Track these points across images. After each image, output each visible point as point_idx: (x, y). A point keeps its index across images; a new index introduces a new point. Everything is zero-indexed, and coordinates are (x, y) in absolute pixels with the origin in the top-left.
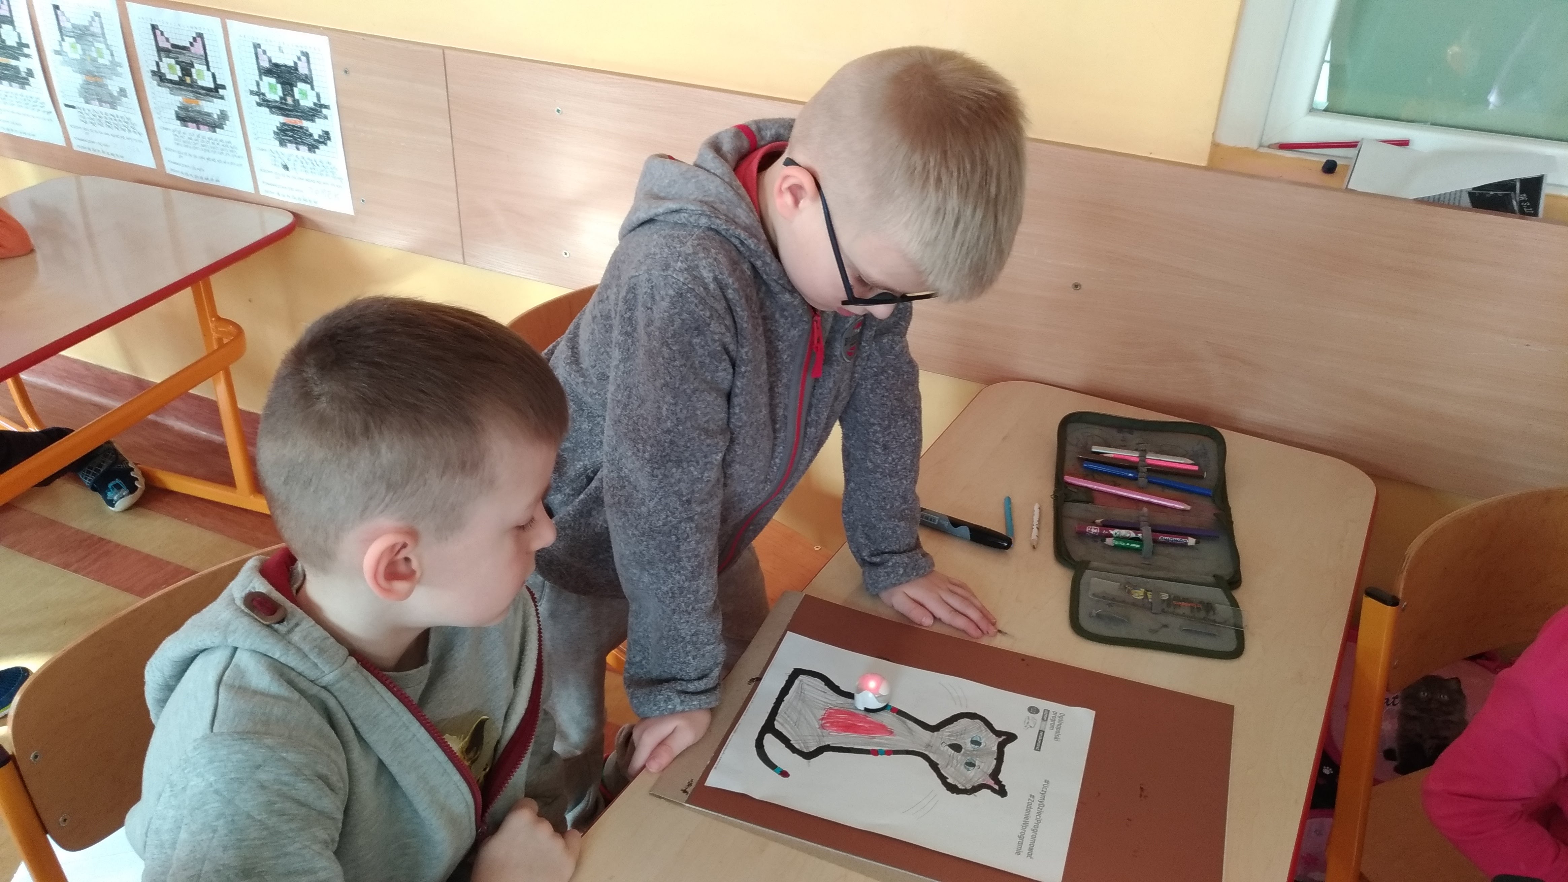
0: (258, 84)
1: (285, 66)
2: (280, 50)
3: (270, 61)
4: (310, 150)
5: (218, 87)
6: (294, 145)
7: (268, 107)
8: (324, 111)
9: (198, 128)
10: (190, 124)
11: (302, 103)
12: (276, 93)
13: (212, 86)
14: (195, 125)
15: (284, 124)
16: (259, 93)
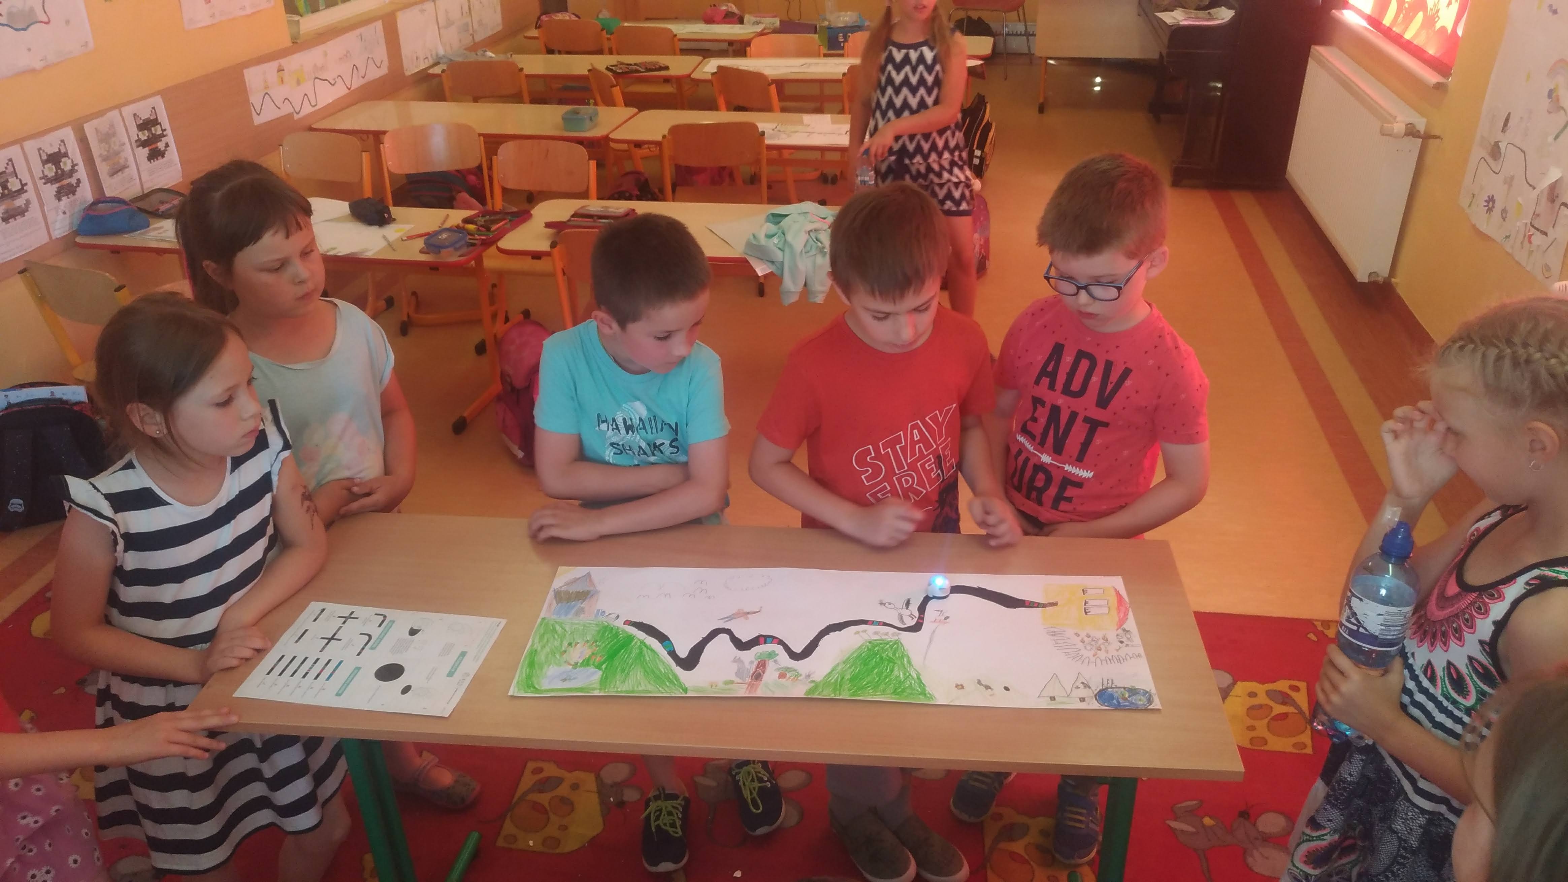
0: (43, 171)
1: (55, 153)
2: (51, 145)
3: (47, 154)
6: (66, 197)
9: (15, 220)
11: (65, 170)
13: (20, 187)
14: (13, 219)
15: (58, 188)
16: (44, 177)
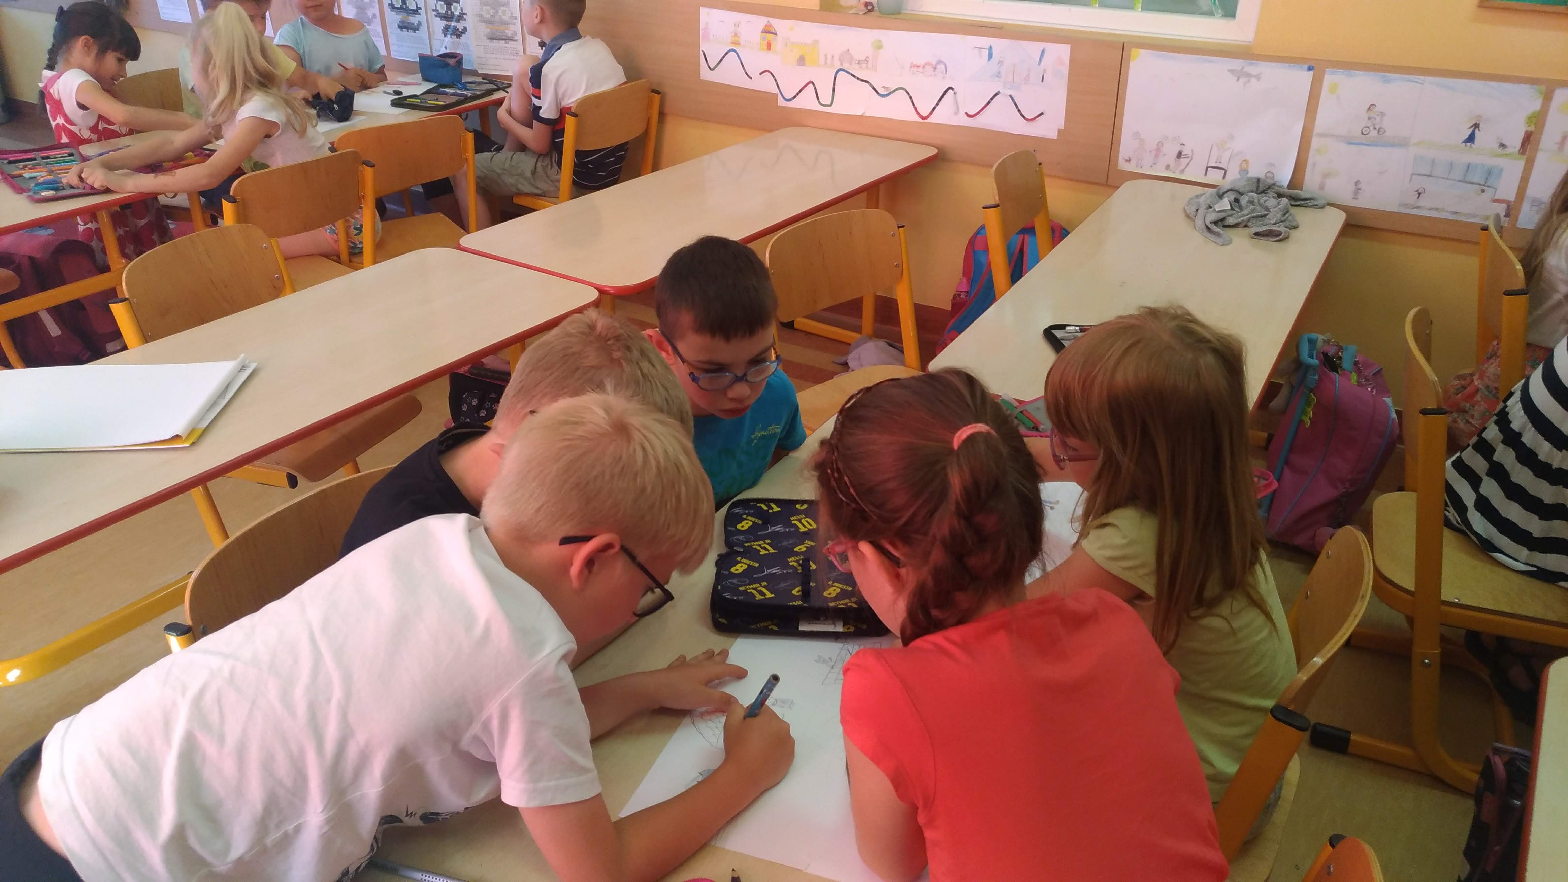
4: (457, 38)
5: (418, 8)
7: (441, 17)
8: (465, 16)
10: (404, 30)
12: (444, 10)
